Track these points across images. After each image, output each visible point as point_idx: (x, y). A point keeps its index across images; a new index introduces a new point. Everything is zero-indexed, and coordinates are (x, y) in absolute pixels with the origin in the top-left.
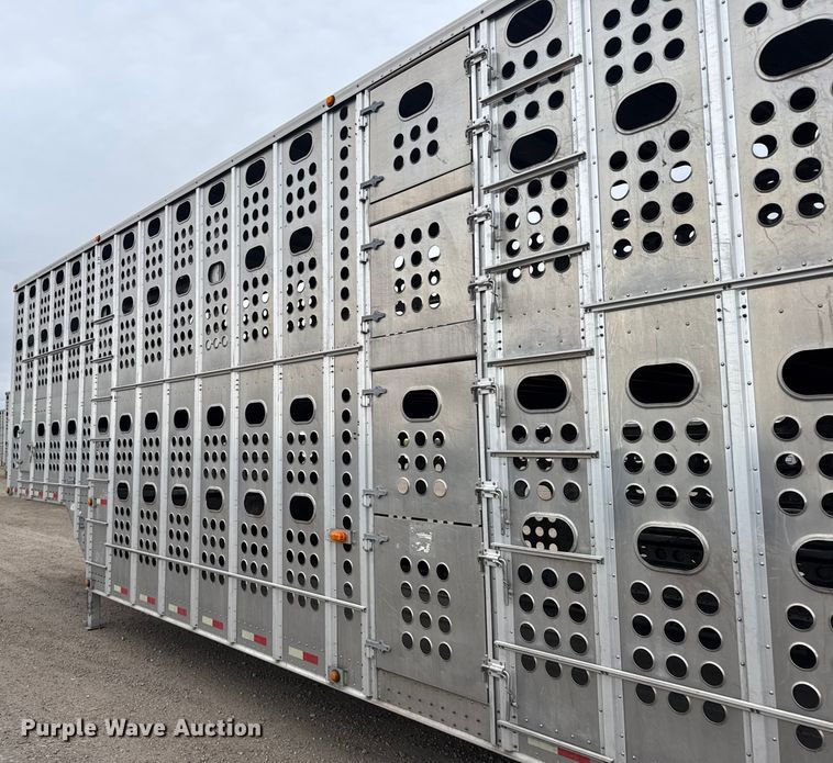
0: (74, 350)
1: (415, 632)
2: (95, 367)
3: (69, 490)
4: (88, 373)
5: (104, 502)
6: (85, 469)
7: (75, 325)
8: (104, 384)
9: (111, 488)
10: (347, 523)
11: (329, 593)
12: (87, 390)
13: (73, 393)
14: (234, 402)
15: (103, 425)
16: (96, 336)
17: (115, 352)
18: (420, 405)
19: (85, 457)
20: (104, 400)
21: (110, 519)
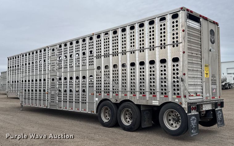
0: (18, 70)
1: (52, 101)
2: (21, 73)
3: (18, 91)
4: (20, 73)
5: (23, 92)
6: (20, 88)
7: (18, 66)
8: (23, 75)
9: (24, 90)
10: (48, 92)
11: (46, 99)
12: (20, 76)
13: (18, 76)
14: (38, 79)
15: (23, 81)
16: (21, 68)
17: (24, 71)
18: (53, 80)
19: (20, 86)
20: (23, 78)
21: (24, 94)
